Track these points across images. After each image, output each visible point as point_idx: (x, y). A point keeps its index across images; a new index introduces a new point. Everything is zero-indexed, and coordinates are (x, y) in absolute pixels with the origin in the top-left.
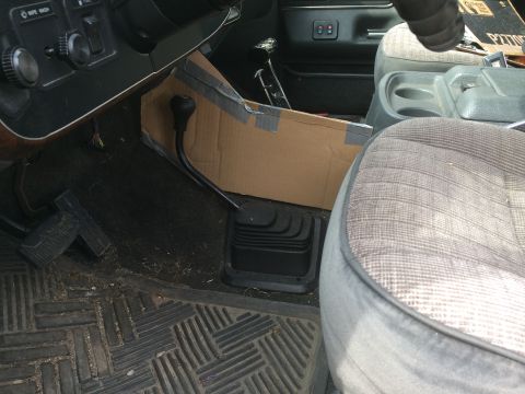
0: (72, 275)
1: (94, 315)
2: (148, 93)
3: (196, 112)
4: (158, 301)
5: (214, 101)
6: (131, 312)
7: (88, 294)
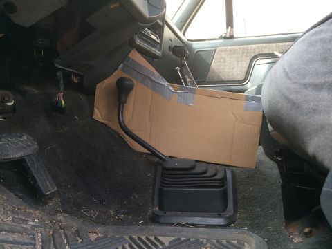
0: (19, 209)
1: (34, 239)
2: (102, 83)
3: (134, 90)
4: (93, 237)
5: (147, 86)
6: (68, 242)
7: (31, 223)
